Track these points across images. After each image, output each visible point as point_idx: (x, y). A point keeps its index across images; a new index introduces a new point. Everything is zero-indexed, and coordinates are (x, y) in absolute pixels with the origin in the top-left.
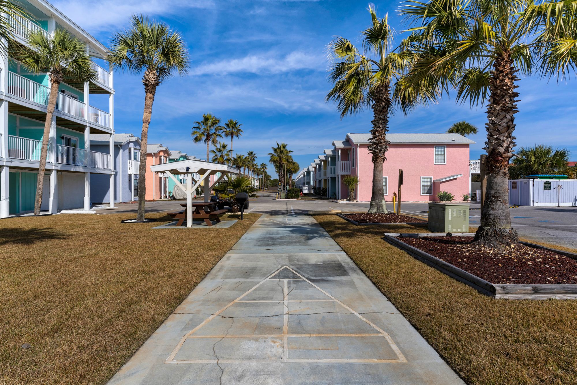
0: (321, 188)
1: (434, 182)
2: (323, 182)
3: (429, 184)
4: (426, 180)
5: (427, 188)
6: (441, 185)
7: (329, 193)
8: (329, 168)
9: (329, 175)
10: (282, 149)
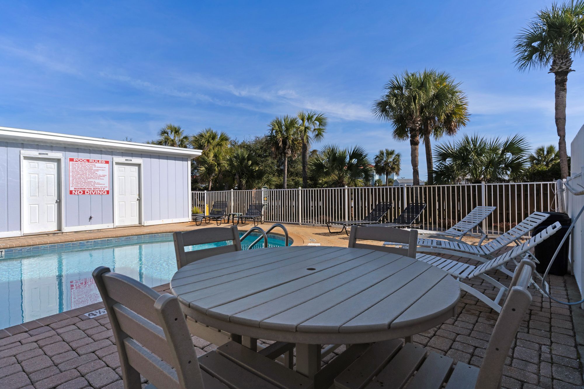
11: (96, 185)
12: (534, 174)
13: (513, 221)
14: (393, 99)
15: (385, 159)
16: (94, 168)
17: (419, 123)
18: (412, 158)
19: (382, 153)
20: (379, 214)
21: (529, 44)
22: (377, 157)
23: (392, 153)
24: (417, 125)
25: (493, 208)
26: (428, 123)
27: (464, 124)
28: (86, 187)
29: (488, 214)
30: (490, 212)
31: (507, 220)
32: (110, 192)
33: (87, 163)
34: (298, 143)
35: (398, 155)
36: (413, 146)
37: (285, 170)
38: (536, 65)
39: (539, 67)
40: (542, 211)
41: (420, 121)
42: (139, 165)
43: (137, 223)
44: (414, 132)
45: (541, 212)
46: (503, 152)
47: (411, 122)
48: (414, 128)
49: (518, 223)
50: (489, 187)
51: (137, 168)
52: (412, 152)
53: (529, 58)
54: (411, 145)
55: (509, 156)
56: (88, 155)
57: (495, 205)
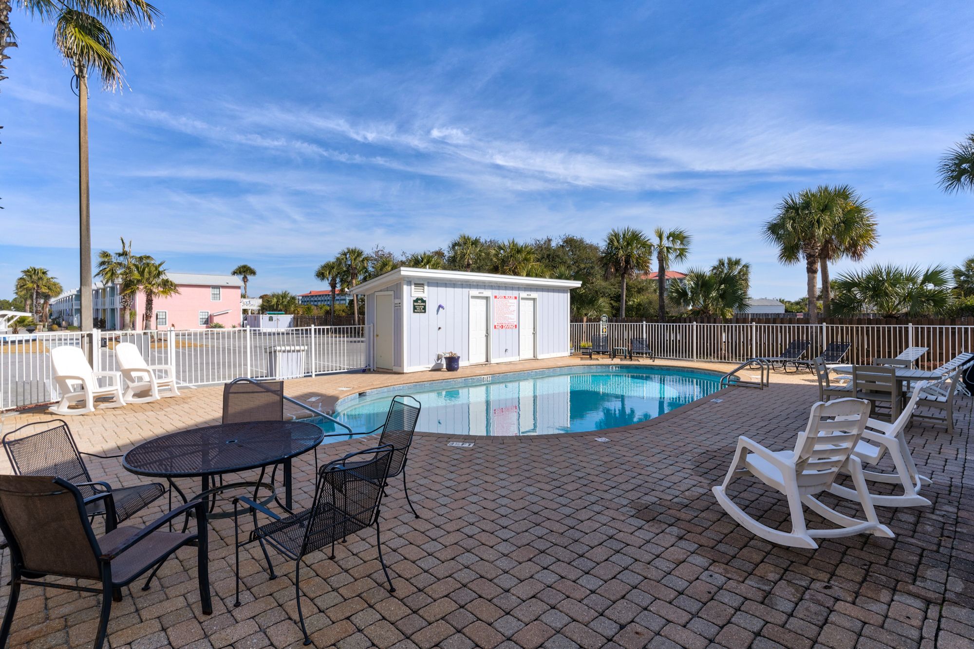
0: (99, 319)
1: (210, 315)
2: (109, 312)
3: (207, 317)
4: (204, 314)
5: (204, 320)
6: (215, 318)
7: (108, 324)
8: (108, 299)
9: (108, 306)
10: (40, 275)
11: (509, 320)
12: (962, 309)
13: (941, 360)
14: (789, 222)
15: (725, 271)
16: (508, 304)
17: (819, 248)
18: (808, 287)
19: (722, 263)
20: (798, 351)
21: (958, 165)
22: (715, 268)
23: (737, 262)
24: (817, 251)
25: (926, 349)
26: (828, 247)
27: (871, 246)
28: (504, 322)
29: (921, 354)
30: (923, 352)
31: (935, 360)
32: (517, 326)
33: (504, 299)
34: (643, 262)
35: (746, 266)
36: (810, 274)
37: (623, 294)
38: (965, 187)
39: (969, 189)
40: (970, 352)
41: (819, 246)
42: (534, 300)
43: (532, 356)
44: (812, 259)
45: (968, 353)
46: (923, 282)
47: (809, 247)
48: (812, 254)
49: (946, 363)
50: (917, 329)
51: (532, 301)
52: (808, 281)
53: (957, 178)
54: (808, 273)
55: (930, 286)
56: (504, 291)
57: (929, 346)
